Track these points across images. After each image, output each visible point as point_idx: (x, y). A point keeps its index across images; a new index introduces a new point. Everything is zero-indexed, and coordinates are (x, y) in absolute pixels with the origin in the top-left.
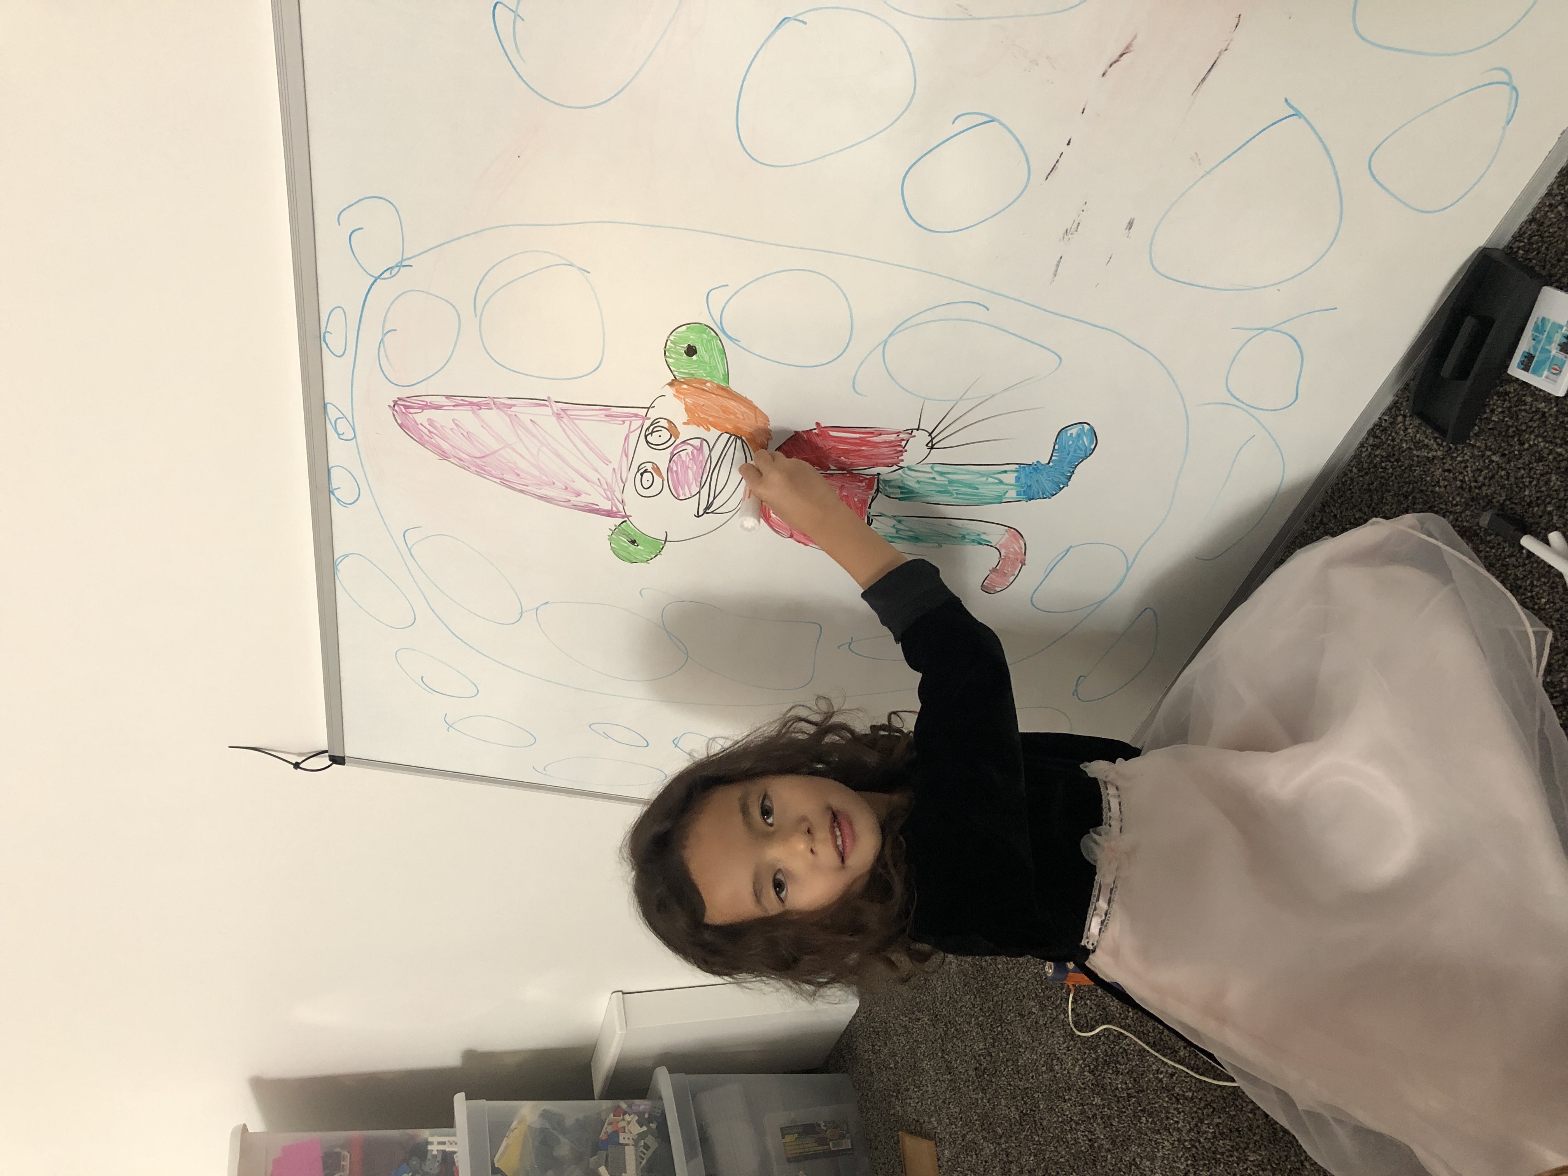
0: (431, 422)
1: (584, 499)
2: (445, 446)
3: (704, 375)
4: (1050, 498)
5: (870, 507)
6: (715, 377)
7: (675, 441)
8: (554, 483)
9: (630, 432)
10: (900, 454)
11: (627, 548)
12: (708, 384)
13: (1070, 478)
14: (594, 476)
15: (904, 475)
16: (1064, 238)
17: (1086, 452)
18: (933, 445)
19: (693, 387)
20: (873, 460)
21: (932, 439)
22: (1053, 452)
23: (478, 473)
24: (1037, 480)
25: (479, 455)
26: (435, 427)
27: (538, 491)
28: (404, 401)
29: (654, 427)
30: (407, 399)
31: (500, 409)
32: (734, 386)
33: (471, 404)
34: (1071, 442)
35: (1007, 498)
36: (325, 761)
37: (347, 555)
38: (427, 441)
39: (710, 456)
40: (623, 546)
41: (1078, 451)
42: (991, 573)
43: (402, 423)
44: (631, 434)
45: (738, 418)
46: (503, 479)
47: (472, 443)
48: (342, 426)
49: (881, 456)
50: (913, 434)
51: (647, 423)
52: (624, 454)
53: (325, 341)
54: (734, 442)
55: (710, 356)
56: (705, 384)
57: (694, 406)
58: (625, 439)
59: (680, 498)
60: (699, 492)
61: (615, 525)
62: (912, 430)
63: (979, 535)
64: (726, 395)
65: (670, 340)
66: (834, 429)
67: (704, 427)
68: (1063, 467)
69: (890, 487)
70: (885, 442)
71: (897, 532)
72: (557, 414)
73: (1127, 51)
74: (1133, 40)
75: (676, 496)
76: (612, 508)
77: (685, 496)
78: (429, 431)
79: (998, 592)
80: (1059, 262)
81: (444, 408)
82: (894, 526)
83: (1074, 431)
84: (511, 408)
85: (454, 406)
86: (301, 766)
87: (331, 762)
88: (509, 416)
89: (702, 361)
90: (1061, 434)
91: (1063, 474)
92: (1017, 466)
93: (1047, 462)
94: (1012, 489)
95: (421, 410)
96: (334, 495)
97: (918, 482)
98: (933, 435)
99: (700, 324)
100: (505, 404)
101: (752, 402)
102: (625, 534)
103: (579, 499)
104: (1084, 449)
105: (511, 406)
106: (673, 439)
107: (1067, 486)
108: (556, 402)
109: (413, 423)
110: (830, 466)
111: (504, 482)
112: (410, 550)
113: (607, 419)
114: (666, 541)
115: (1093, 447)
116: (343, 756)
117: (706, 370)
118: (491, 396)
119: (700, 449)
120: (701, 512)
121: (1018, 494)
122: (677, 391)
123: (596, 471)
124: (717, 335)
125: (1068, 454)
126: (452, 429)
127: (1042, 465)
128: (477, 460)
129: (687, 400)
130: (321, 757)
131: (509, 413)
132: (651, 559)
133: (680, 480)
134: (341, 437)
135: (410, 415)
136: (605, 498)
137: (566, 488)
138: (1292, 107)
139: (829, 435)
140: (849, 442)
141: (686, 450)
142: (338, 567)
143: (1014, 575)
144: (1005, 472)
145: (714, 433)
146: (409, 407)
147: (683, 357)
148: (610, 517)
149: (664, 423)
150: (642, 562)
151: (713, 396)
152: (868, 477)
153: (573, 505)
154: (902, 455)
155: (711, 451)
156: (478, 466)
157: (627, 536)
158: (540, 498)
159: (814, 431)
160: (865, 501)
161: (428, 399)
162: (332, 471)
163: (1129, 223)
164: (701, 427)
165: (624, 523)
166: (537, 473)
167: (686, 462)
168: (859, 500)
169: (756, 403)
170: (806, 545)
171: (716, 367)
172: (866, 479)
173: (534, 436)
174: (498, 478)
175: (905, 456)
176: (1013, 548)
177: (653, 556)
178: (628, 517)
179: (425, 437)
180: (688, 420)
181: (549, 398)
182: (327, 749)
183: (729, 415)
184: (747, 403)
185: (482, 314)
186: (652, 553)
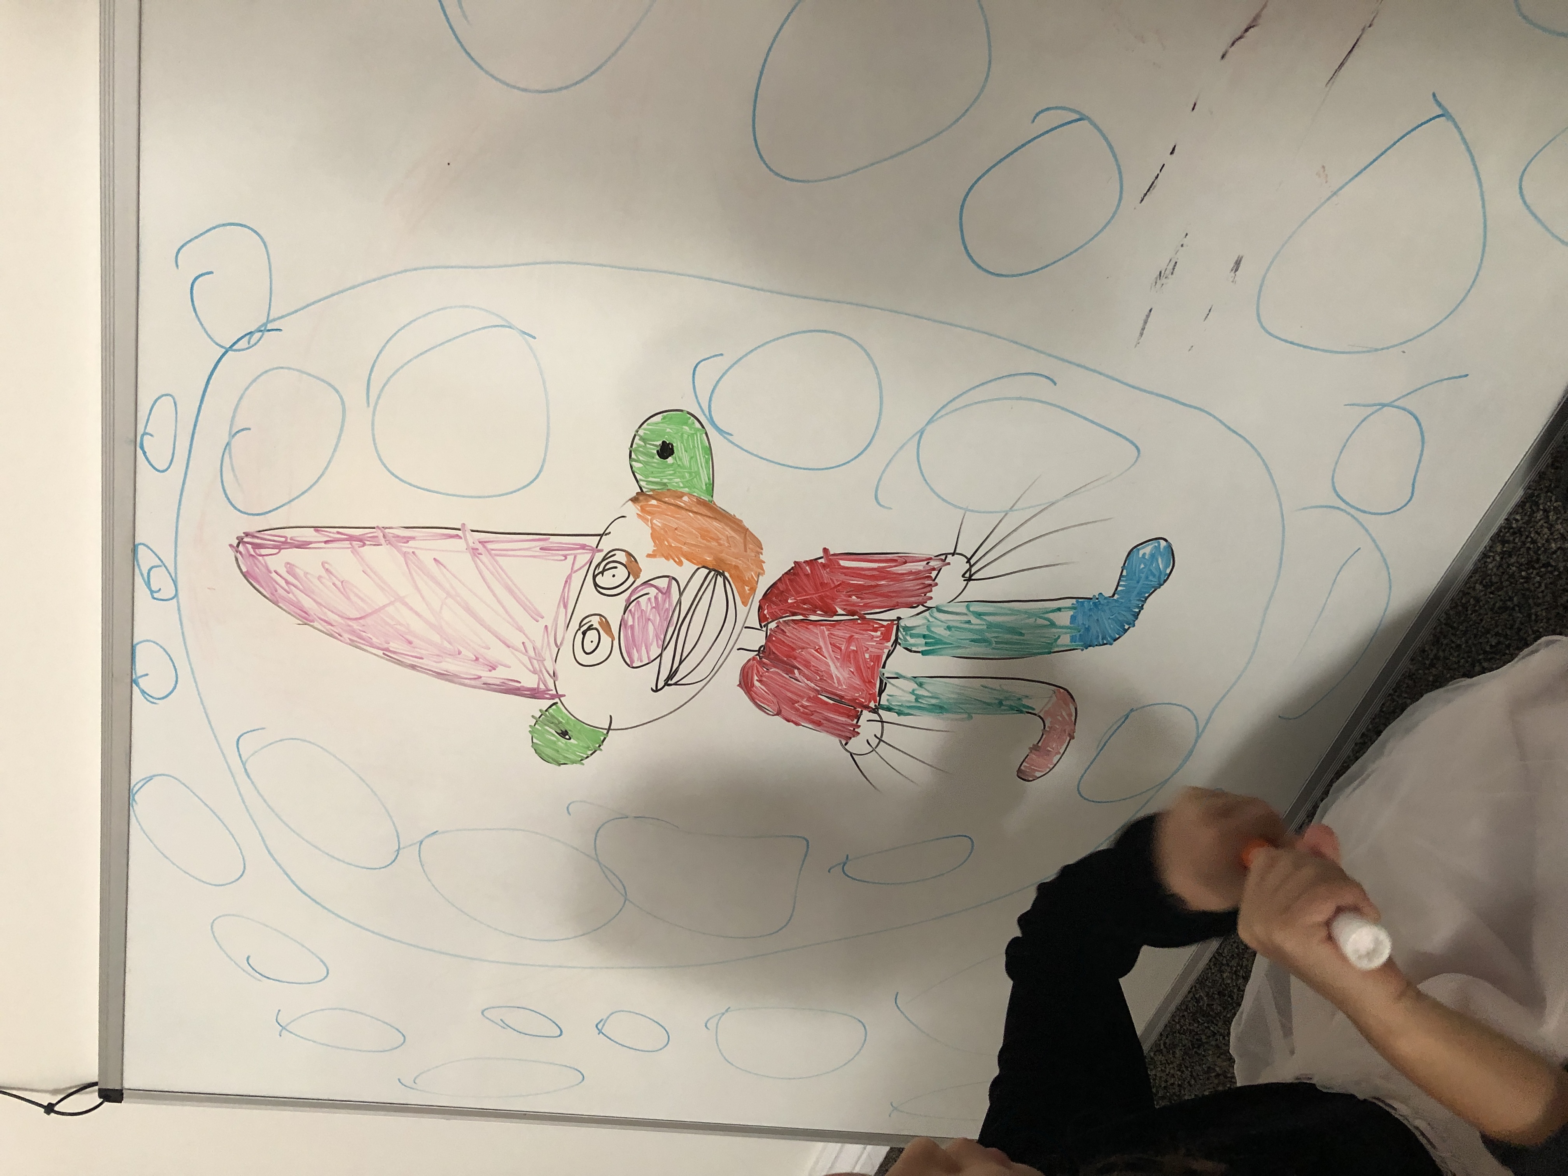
0: (290, 568)
1: (501, 674)
2: (307, 603)
3: (681, 485)
4: (1111, 644)
5: (884, 667)
6: (695, 488)
7: (634, 582)
8: (460, 653)
9: (573, 571)
10: (929, 589)
11: (554, 743)
12: (685, 498)
13: (1138, 615)
14: (517, 639)
15: (931, 619)
16: (1156, 283)
17: (1159, 578)
18: (971, 576)
19: (665, 503)
20: (893, 599)
21: (971, 566)
22: (1120, 579)
23: (352, 643)
24: (1098, 620)
25: (355, 614)
26: (295, 576)
27: (438, 665)
28: (254, 537)
29: (607, 563)
30: (258, 535)
31: (391, 544)
32: (720, 500)
33: (351, 538)
34: (1142, 566)
35: (1058, 646)
36: (92, 1098)
37: (151, 778)
38: (284, 599)
39: (679, 602)
40: (550, 740)
41: (1151, 578)
42: (1031, 751)
43: (247, 572)
44: (574, 575)
45: (720, 545)
46: (387, 650)
47: (348, 598)
48: (160, 579)
49: (905, 593)
50: (947, 561)
51: (599, 557)
52: (562, 605)
53: (142, 448)
54: (713, 581)
55: (692, 458)
56: (681, 497)
57: (663, 529)
58: (566, 582)
59: (634, 665)
60: (661, 655)
61: (541, 711)
62: (946, 555)
63: (1019, 699)
64: (709, 514)
65: (639, 436)
66: (846, 557)
67: (675, 561)
68: (1130, 601)
69: (912, 636)
70: (910, 573)
71: (916, 700)
72: (473, 549)
73: (1254, 24)
74: (1262, 10)
75: (629, 663)
76: (538, 684)
77: (641, 661)
78: (287, 582)
79: (1039, 777)
80: (1148, 316)
81: (310, 546)
82: (913, 693)
83: (1147, 550)
84: (408, 542)
85: (326, 542)
86: (57, 1108)
87: (102, 1100)
88: (405, 554)
89: (679, 465)
90: (1131, 556)
91: (1129, 609)
92: (1074, 601)
93: (1111, 595)
94: (1066, 633)
95: (277, 551)
96: (138, 685)
97: (949, 628)
98: (972, 561)
99: (682, 411)
100: (398, 536)
101: (741, 521)
102: (552, 721)
103: (494, 673)
104: (1157, 574)
105: (407, 539)
106: (631, 579)
107: (1134, 626)
108: (473, 531)
109: (264, 570)
110: (838, 609)
111: (389, 655)
112: (244, 764)
113: (543, 553)
114: (609, 729)
115: (1168, 571)
116: (119, 1088)
117: (683, 477)
118: (380, 526)
119: (667, 593)
120: (661, 684)
121: (1073, 639)
122: (643, 509)
123: (520, 629)
124: (703, 427)
125: (1138, 582)
126: (320, 578)
127: (1106, 598)
128: (350, 623)
129: (654, 521)
130: (87, 1093)
131: (404, 550)
132: (587, 757)
133: (636, 638)
134: (156, 595)
135: (260, 558)
136: (530, 671)
137: (477, 659)
138: (1439, 105)
139: (840, 565)
140: (865, 575)
141: (647, 594)
142: (136, 797)
143: (1060, 753)
144: (1059, 609)
145: (689, 567)
146: (260, 546)
147: (655, 460)
148: (535, 698)
149: (621, 557)
150: (573, 762)
151: (691, 514)
152: (885, 623)
153: (484, 684)
154: (931, 591)
155: (681, 594)
156: (353, 632)
157: (556, 725)
158: (440, 675)
159: (820, 561)
160: (879, 657)
161: (289, 533)
162: (139, 650)
163: (1236, 263)
164: (672, 561)
165: (554, 707)
166: (436, 638)
167: (646, 613)
168: (870, 656)
169: (747, 524)
170: (797, 724)
171: (698, 473)
172: (883, 626)
173: (438, 584)
174: (378, 648)
175: (935, 593)
176: (1062, 716)
177: (590, 752)
178: (559, 696)
179: (281, 591)
180: (654, 551)
181: (464, 525)
182: (96, 1079)
183: (709, 541)
184: (734, 522)
185: (376, 404)
186: (588, 748)
